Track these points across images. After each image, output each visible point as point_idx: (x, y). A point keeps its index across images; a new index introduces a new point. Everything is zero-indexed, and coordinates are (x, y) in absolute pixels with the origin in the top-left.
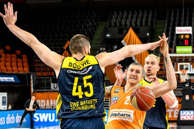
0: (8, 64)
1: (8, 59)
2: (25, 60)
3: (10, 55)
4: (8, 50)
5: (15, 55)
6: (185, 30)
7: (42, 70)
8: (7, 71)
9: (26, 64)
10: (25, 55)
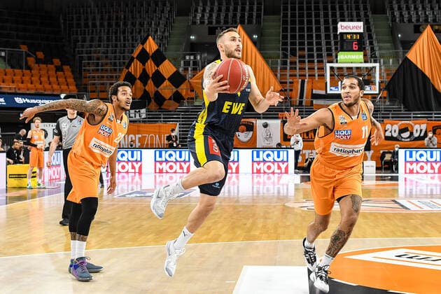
0: (44, 79)
1: (43, 72)
2: (69, 73)
3: (45, 66)
4: (41, 59)
5: (52, 66)
6: (353, 28)
7: (99, 89)
8: (45, 91)
9: (71, 80)
10: (68, 67)
